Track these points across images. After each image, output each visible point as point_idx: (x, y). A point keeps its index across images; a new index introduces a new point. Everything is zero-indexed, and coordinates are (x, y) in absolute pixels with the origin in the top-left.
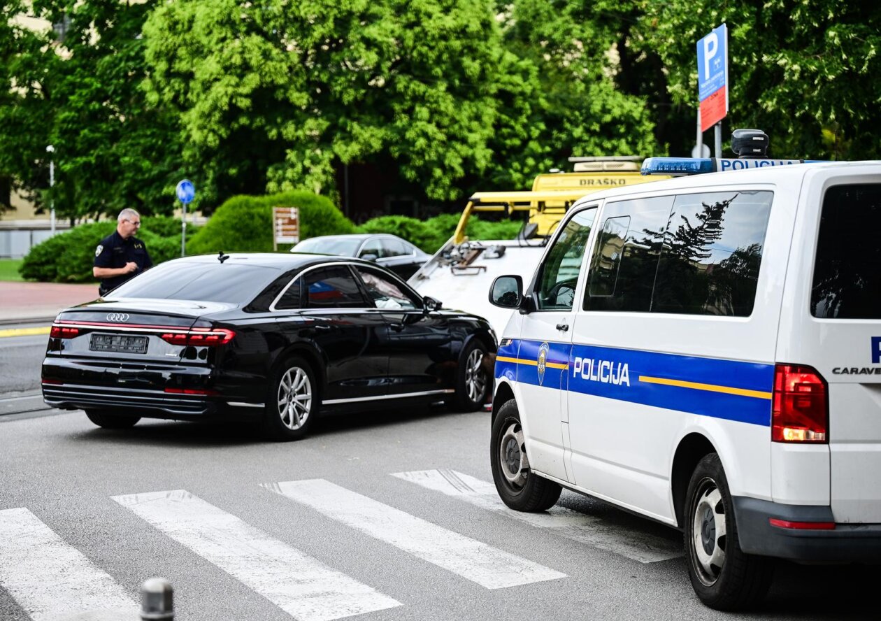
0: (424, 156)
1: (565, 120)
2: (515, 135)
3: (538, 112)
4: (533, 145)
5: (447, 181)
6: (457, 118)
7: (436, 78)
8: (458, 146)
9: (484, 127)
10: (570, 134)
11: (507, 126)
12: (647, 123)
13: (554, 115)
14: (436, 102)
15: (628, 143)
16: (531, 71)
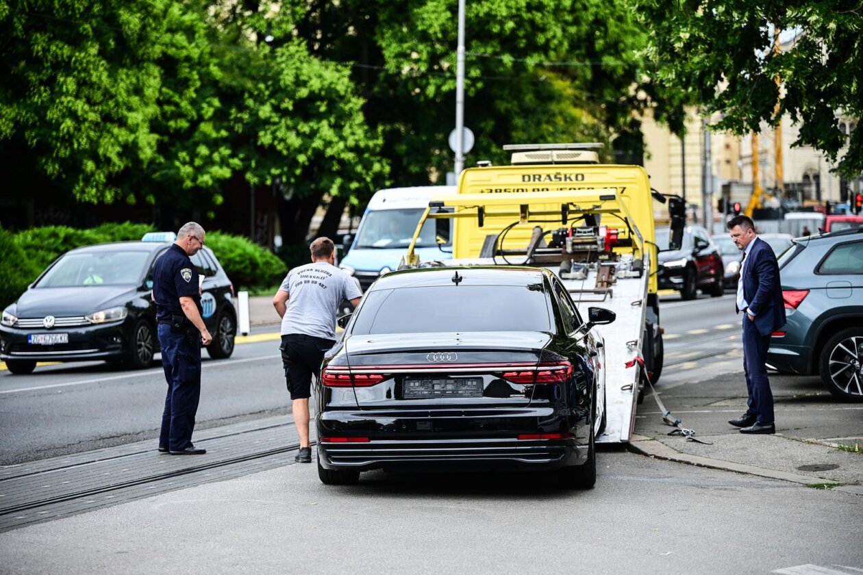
0: (71, 144)
1: (246, 95)
2: (180, 115)
3: (210, 84)
4: (206, 128)
5: (101, 177)
6: (113, 90)
7: (86, 37)
8: (116, 131)
9: (147, 104)
10: (254, 114)
11: (169, 102)
12: (354, 100)
13: (231, 88)
14: (85, 70)
15: (330, 126)
16: (196, 29)
